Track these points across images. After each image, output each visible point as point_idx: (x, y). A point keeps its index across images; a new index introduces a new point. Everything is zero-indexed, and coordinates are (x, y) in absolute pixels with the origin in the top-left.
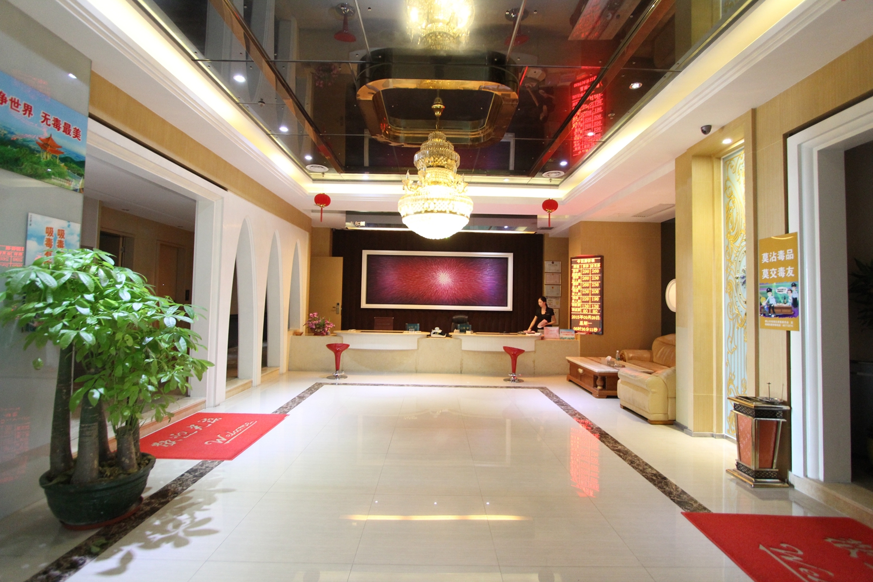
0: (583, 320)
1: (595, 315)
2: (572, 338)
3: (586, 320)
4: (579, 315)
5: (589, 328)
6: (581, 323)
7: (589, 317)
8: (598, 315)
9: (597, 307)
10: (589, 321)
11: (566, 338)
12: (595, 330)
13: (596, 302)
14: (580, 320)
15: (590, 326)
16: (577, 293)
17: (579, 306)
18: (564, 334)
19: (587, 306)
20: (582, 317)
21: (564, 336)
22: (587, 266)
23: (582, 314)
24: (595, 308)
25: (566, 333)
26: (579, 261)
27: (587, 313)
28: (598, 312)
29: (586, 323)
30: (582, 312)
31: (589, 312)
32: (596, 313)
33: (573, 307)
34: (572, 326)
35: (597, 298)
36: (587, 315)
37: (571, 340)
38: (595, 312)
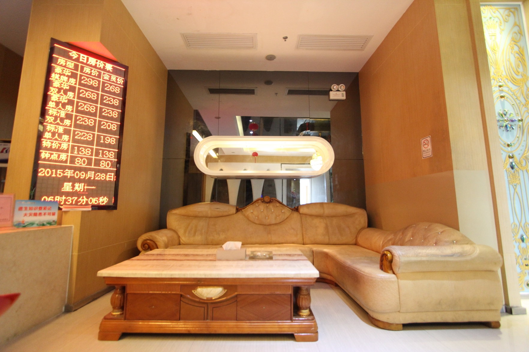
0: (73, 180)
1: (106, 172)
2: (50, 223)
3: (80, 181)
4: (64, 168)
5: (88, 198)
6: (67, 187)
7: (91, 175)
8: (111, 171)
9: (111, 156)
10: (89, 182)
11: (32, 224)
12: (103, 200)
13: (109, 146)
14: (65, 179)
15: (89, 194)
16: (62, 120)
17: (64, 146)
18: (28, 212)
19: (86, 152)
20: (69, 173)
21: (28, 219)
22: (95, 72)
23: (70, 168)
24: (105, 158)
25: (33, 212)
26: (74, 54)
27: (84, 165)
28: (112, 166)
29: (79, 187)
30: (72, 161)
31: (89, 163)
32: (108, 168)
33: (46, 149)
35: (112, 140)
36: (86, 170)
37: (48, 227)
38: (103, 165)
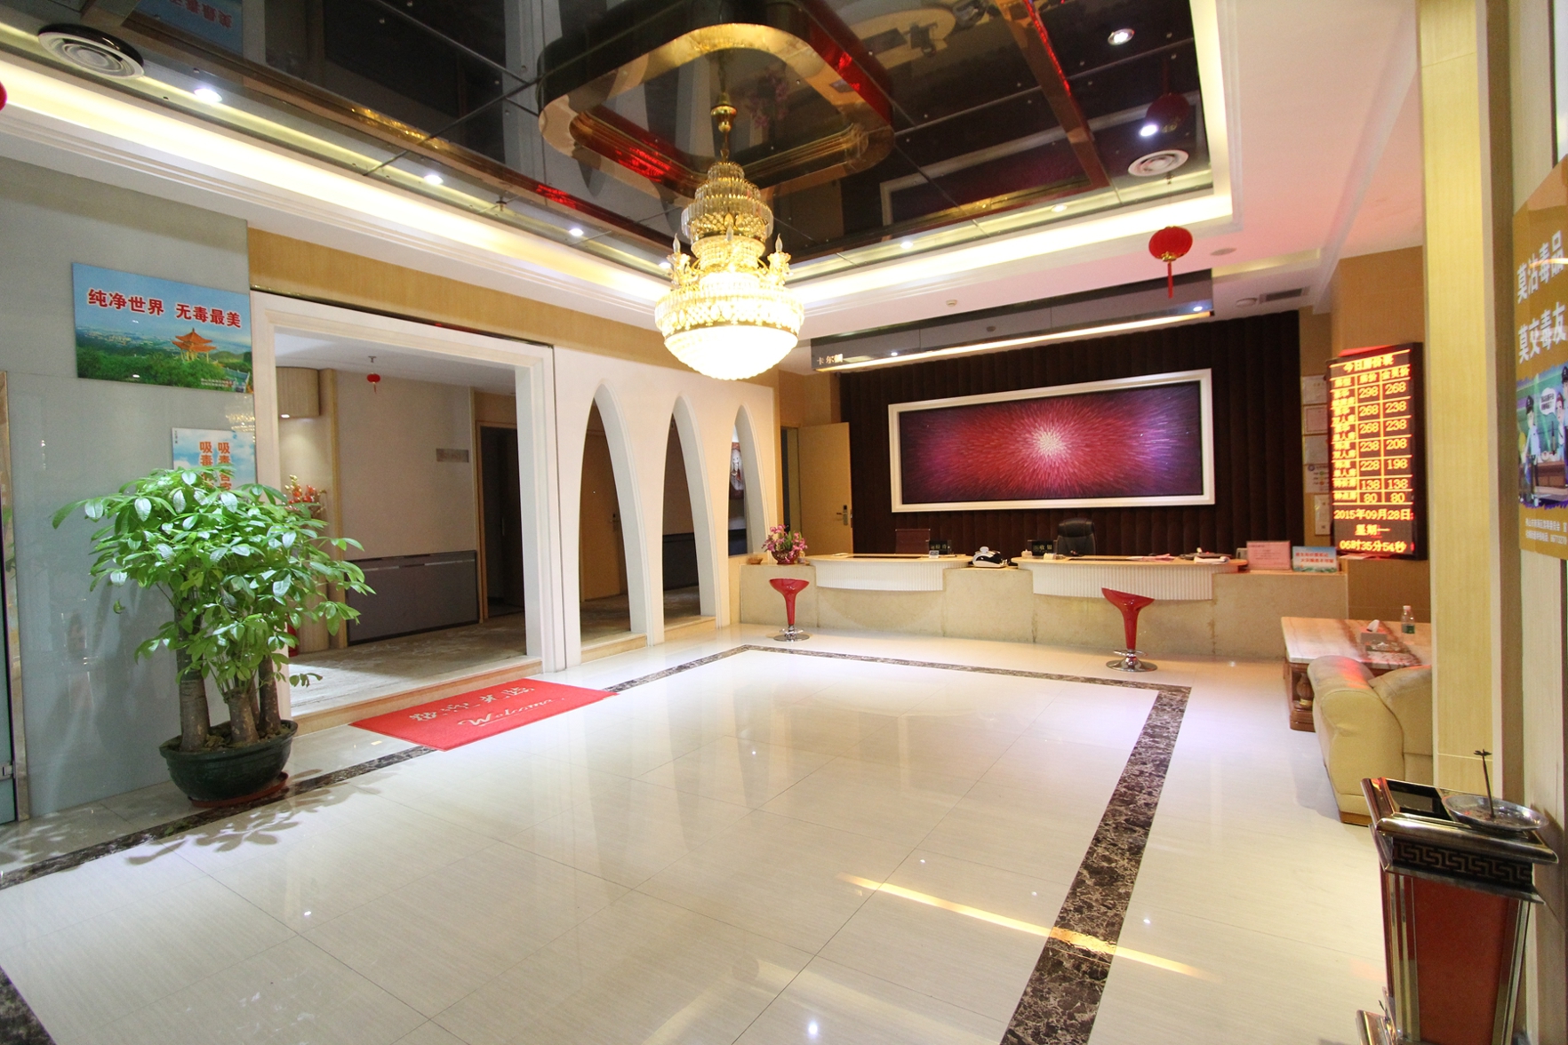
0: (1366, 522)
1: (1398, 508)
2: (1329, 570)
3: (1372, 522)
4: (1355, 508)
5: (1382, 543)
6: (1360, 530)
7: (1382, 513)
8: (1406, 507)
9: (1403, 484)
10: (1381, 523)
11: (1310, 569)
12: (1400, 547)
13: (1400, 471)
14: (1357, 521)
15: (1384, 537)
16: (1347, 451)
17: (1353, 483)
18: (1305, 557)
19: (1375, 485)
20: (1360, 514)
21: (1306, 564)
22: (1373, 377)
23: (1361, 507)
24: (1397, 489)
25: (1310, 558)
26: (1348, 366)
27: (1374, 503)
28: (1406, 500)
29: (1373, 530)
30: (1362, 500)
31: (1379, 500)
32: (1401, 502)
33: (1338, 489)
34: (1336, 538)
35: (1402, 462)
36: (1376, 508)
37: (1327, 574)
38: (1397, 500)
